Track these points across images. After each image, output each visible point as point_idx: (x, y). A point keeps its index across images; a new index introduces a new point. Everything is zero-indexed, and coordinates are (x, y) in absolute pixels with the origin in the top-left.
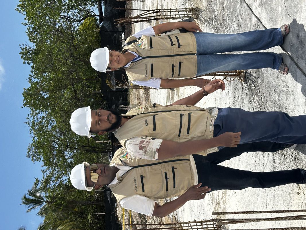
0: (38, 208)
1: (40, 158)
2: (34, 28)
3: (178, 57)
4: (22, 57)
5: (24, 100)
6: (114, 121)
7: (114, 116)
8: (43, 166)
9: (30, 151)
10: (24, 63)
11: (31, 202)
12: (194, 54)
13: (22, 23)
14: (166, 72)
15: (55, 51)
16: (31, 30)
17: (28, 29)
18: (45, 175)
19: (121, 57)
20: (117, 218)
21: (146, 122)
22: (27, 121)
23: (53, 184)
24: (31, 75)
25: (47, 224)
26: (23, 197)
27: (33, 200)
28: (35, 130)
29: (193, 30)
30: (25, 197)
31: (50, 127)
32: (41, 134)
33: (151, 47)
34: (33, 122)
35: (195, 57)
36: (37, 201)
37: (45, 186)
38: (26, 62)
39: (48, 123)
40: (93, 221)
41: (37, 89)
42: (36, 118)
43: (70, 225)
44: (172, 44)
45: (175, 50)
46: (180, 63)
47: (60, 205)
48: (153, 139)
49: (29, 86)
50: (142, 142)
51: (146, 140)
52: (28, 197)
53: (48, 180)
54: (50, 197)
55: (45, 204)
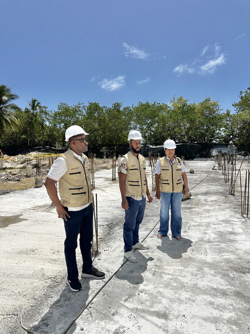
0: (30, 108)
2: (130, 110)
3: (172, 183)
4: (116, 103)
5: (93, 103)
6: (137, 150)
7: (139, 150)
8: (54, 111)
9: (64, 104)
11: (33, 104)
12: (173, 191)
13: (133, 105)
14: (164, 177)
15: (119, 120)
16: (130, 109)
17: (130, 107)
18: (50, 112)
19: (172, 154)
21: (134, 166)
22: (81, 104)
23: (44, 116)
24: (106, 107)
25: (22, 113)
26: (36, 99)
27: (35, 105)
28: (75, 108)
29: (184, 192)
30: (36, 101)
31: (77, 116)
32: (73, 111)
33: (177, 170)
34: (80, 107)
35: (172, 192)
36: (34, 107)
37: (43, 112)
38: (114, 105)
39: (80, 115)
40: (21, 138)
41: (100, 110)
42: (82, 108)
43: (20, 125)
44: (178, 180)
45: (175, 182)
46: (169, 184)
47: (32, 119)
48: (126, 170)
49: (101, 106)
50: (125, 165)
51: (125, 166)
52: (36, 103)
53: (46, 113)
54: (37, 114)
55: (32, 111)
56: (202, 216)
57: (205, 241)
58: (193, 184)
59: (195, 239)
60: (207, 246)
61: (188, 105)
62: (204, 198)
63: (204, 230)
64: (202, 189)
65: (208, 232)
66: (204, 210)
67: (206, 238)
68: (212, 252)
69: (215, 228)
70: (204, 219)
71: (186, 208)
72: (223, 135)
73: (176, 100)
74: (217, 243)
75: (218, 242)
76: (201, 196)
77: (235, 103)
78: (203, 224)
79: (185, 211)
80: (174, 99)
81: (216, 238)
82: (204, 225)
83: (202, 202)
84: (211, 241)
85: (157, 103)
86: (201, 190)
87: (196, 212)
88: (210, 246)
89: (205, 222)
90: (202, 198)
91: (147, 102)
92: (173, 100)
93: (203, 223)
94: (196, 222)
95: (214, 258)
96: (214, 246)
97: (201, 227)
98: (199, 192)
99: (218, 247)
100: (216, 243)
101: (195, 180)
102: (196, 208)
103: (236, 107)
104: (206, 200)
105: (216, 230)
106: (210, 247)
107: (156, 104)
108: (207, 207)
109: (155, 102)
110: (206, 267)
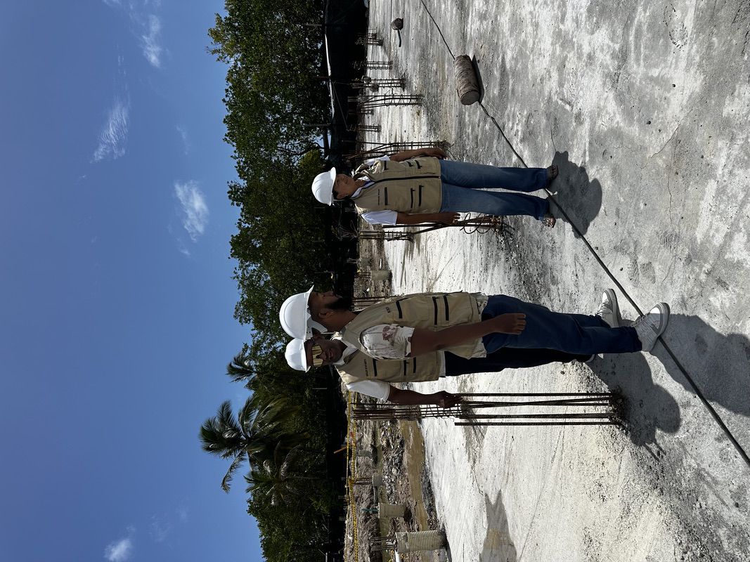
0: (246, 380)
1: (249, 320)
2: (245, 162)
4: (230, 197)
5: (232, 250)
8: (252, 330)
9: (237, 311)
10: (233, 204)
11: (237, 373)
13: (232, 156)
15: (270, 190)
16: (242, 164)
17: (238, 163)
18: (255, 339)
20: (342, 394)
22: (235, 275)
24: (240, 220)
26: (228, 365)
27: (240, 369)
28: (244, 286)
31: (262, 283)
32: (252, 290)
33: (386, 169)
34: (242, 277)
37: (255, 354)
38: (235, 202)
39: (260, 277)
40: (311, 397)
41: (247, 236)
42: (245, 271)
43: (284, 401)
45: (414, 171)
49: (238, 232)
50: (387, 329)
52: (235, 366)
53: (257, 347)
54: (261, 366)
56: (530, 44)
57: (619, 68)
58: (431, 34)
59: (606, 99)
60: (637, 70)
61: (228, 16)
62: (476, 19)
63: (579, 58)
64: (449, 14)
65: (586, 49)
66: (512, 32)
67: (609, 62)
68: (665, 61)
69: (577, 21)
70: (542, 46)
71: (501, 85)
73: (219, 46)
74: (633, 32)
75: (628, 30)
76: (469, 26)
78: (558, 52)
79: (513, 90)
80: (215, 51)
81: (614, 32)
82: (562, 51)
83: (486, 30)
84: (621, 50)
85: (227, 96)
86: (451, 17)
87: (515, 60)
88: (637, 60)
89: (552, 44)
90: (473, 26)
91: (225, 121)
93: (554, 53)
94: (549, 71)
95: (689, 65)
96: (642, 49)
97: (568, 65)
98: (458, 28)
99: (646, 35)
100: (631, 38)
101: (422, 23)
102: (504, 53)
104: (483, 17)
105: (584, 19)
106: (642, 62)
107: (227, 99)
108: (505, 20)
109: (224, 101)
110: (720, 104)
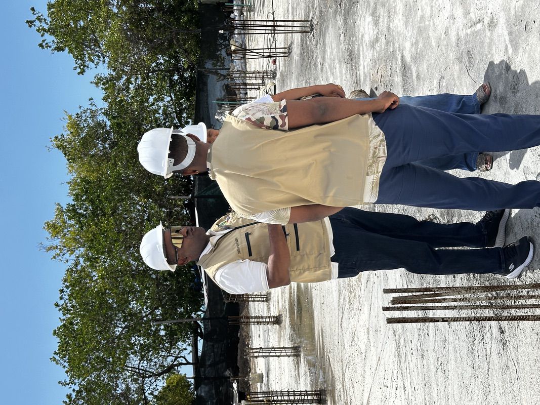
13: (60, 382)
61: (73, 203)
72: (172, 100)
73: (57, 242)
77: (75, 68)
80: (51, 248)
85: (61, 298)
91: (55, 333)
92: (53, 253)
103: (86, 64)
107: (61, 302)
109: (57, 305)
